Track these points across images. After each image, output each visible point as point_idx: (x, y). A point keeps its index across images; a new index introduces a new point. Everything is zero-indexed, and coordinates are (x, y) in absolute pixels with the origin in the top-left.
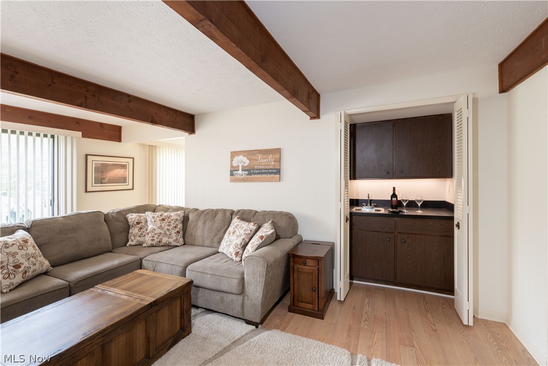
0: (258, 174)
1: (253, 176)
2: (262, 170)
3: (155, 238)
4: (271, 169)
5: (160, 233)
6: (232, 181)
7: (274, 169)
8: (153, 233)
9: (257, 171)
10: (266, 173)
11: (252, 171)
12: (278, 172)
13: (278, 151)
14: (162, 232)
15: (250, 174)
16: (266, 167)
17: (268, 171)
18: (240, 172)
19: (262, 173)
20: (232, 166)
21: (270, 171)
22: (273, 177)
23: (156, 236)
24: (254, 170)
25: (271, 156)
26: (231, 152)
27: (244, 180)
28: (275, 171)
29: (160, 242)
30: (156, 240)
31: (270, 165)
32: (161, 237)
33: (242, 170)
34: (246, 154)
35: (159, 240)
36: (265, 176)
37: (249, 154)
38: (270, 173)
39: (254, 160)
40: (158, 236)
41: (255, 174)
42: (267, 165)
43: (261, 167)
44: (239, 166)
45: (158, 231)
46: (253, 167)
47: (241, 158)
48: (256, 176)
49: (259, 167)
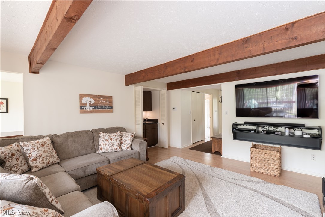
0: (100, 108)
1: (97, 110)
2: (103, 106)
3: (44, 161)
4: (108, 106)
5: (47, 156)
6: (81, 113)
7: (110, 106)
8: (41, 158)
9: (100, 107)
10: (106, 108)
11: (96, 107)
12: (112, 108)
13: (111, 97)
14: (48, 155)
15: (95, 108)
16: (105, 105)
17: (106, 107)
18: (88, 107)
19: (103, 108)
20: (81, 103)
21: (108, 107)
22: (109, 111)
23: (45, 159)
24: (98, 106)
25: (108, 99)
26: (80, 94)
27: (91, 112)
28: (110, 107)
29: (48, 163)
30: (46, 162)
31: (108, 104)
32: (48, 159)
33: (90, 106)
34: (92, 96)
35: (47, 162)
36: (105, 109)
37: (94, 97)
38: (108, 108)
39: (98, 101)
40: (46, 158)
41: (98, 108)
42: (106, 104)
43: (102, 105)
44: (87, 103)
45: (44, 155)
46: (97, 104)
47: (88, 98)
48: (99, 110)
49: (101, 105)
